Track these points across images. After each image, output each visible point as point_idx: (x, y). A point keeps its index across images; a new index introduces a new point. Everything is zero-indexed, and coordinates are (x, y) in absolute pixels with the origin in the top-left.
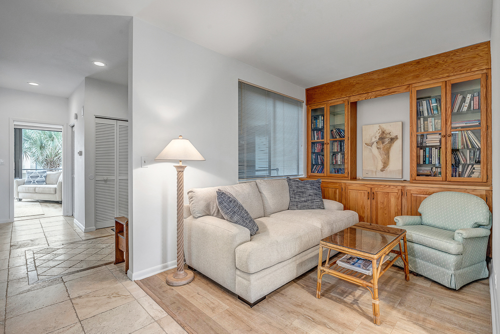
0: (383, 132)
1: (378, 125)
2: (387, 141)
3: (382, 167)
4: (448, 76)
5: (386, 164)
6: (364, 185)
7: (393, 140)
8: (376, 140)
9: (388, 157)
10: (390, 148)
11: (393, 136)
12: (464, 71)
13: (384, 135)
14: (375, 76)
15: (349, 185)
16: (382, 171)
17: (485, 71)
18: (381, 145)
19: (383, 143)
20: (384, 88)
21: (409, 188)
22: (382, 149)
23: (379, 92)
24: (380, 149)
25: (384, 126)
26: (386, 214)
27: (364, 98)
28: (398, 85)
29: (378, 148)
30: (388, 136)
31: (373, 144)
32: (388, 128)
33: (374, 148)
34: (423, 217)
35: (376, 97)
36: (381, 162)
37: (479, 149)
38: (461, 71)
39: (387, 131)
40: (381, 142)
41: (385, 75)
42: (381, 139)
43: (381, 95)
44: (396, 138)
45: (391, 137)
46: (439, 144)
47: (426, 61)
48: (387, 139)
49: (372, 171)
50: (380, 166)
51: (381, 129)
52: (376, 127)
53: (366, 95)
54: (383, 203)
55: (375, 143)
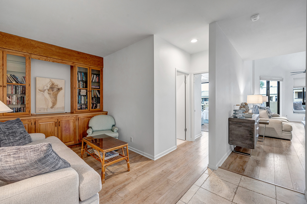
0: (53, 84)
1: (49, 79)
2: (55, 90)
3: (52, 105)
4: (90, 65)
5: (54, 104)
6: (52, 118)
7: (59, 90)
8: (47, 88)
9: (56, 100)
10: (57, 94)
11: (59, 87)
12: (96, 66)
13: (54, 86)
14: (53, 49)
15: (39, 120)
16: (52, 108)
17: (101, 68)
18: (51, 92)
19: (53, 91)
20: (60, 58)
21: (79, 116)
22: (52, 95)
23: (56, 59)
24: (51, 94)
25: (54, 81)
26: (67, 133)
27: (44, 59)
28: (68, 60)
29: (49, 94)
30: (56, 87)
31: (45, 90)
32: (56, 82)
33: (46, 94)
34: (93, 128)
35: (53, 62)
36: (51, 103)
37: (100, 98)
38: (95, 65)
39: (56, 84)
40: (51, 90)
41: (60, 51)
42: (52, 88)
43: (57, 62)
44: (61, 89)
45: (58, 87)
46: (86, 94)
47: (82, 54)
48: (55, 89)
49: (44, 109)
50: (51, 105)
51: (51, 82)
52: (48, 80)
53: (46, 58)
54: (65, 127)
55: (47, 91)
